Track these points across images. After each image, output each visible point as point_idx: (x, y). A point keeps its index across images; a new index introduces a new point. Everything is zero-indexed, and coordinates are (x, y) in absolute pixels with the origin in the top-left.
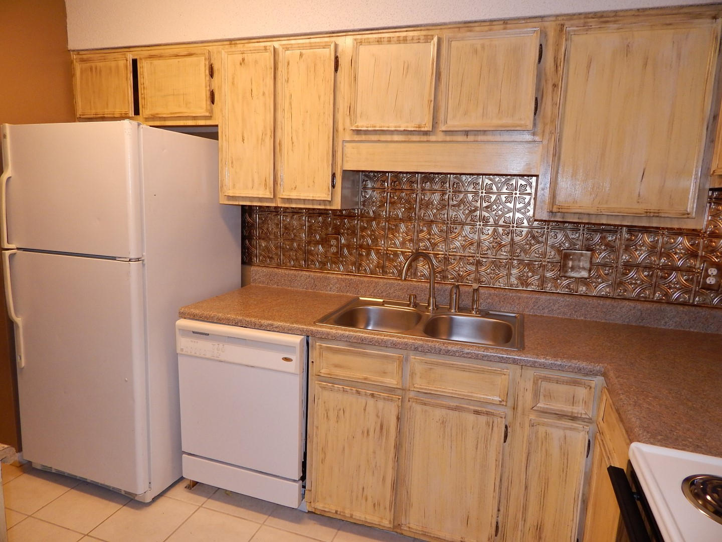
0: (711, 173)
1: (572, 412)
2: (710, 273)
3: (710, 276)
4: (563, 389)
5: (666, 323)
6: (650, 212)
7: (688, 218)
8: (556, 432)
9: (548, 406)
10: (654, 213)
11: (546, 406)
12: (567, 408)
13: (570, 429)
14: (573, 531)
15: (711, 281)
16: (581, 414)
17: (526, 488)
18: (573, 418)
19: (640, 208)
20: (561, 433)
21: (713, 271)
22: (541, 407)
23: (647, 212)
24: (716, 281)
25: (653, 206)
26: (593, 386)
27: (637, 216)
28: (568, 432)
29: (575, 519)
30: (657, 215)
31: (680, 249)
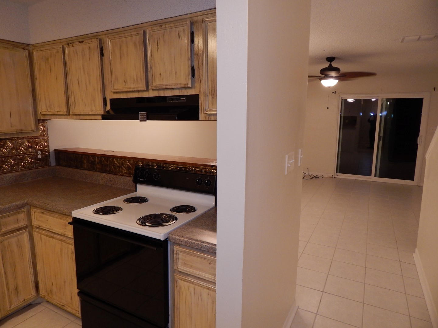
0: (39, 113)
1: (19, 226)
2: (38, 153)
3: (39, 154)
4: (12, 218)
5: (27, 179)
6: (18, 131)
7: (34, 132)
8: (13, 240)
9: (7, 229)
10: (20, 131)
11: (6, 230)
12: (16, 226)
13: (20, 234)
14: (32, 277)
15: (40, 157)
16: (23, 225)
17: (5, 273)
18: (19, 229)
19: (13, 129)
20: (16, 238)
21: (39, 153)
22: (3, 231)
23: (16, 131)
24: (42, 156)
25: (18, 128)
26: (25, 211)
27: (12, 134)
28: (19, 237)
29: (31, 273)
30: (21, 132)
31: (24, 145)
